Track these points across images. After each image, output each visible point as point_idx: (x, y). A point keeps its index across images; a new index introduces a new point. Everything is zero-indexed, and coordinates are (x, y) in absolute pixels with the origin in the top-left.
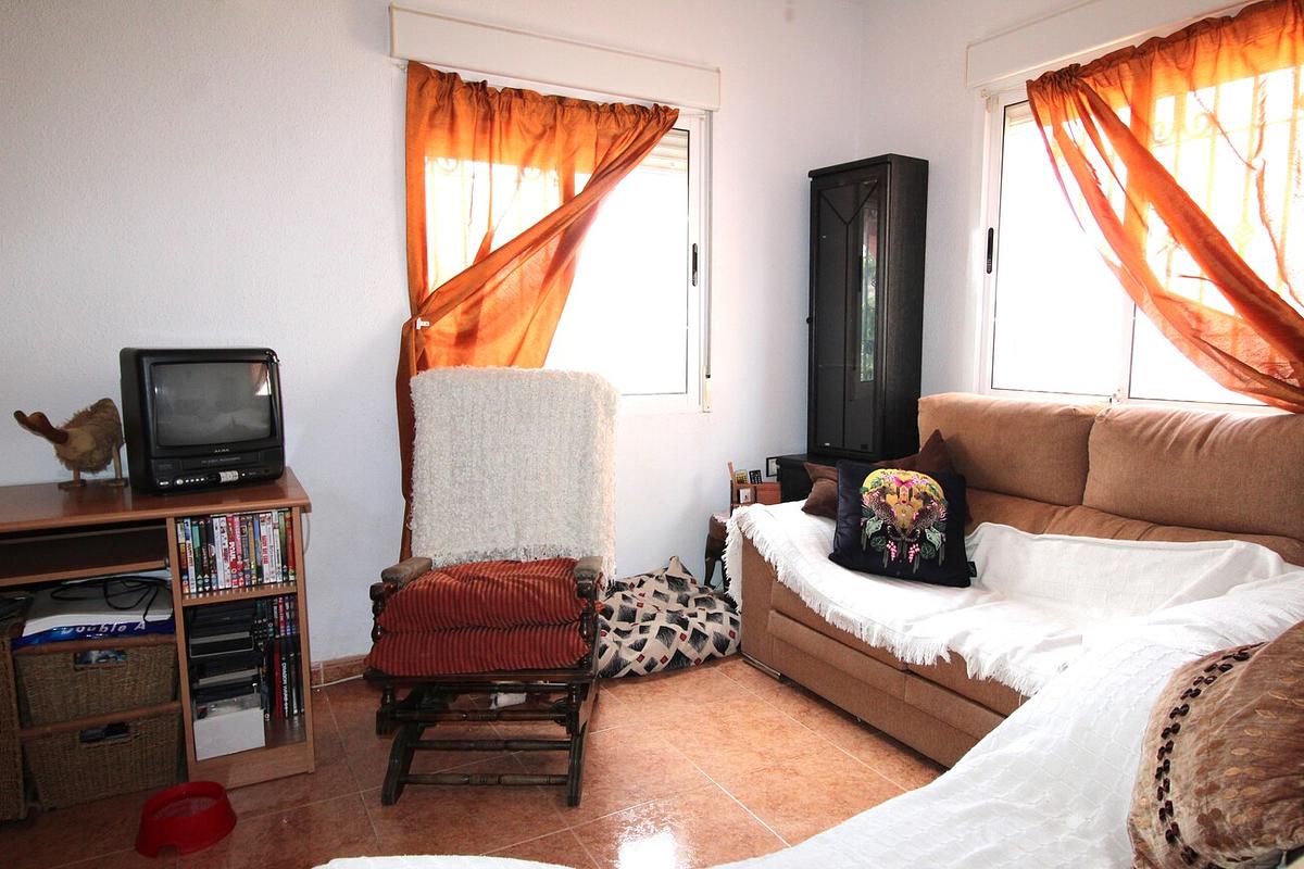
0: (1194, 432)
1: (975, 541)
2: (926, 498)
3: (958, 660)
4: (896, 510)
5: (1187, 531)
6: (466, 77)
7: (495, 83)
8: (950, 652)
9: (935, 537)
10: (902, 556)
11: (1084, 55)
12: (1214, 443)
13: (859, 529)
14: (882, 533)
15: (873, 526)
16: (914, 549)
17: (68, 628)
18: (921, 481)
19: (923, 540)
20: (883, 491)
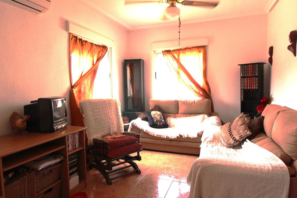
0: (193, 102)
1: (167, 121)
2: (160, 115)
3: (181, 136)
4: (157, 117)
5: (195, 115)
6: (79, 37)
7: (83, 39)
8: (179, 135)
9: (163, 121)
10: (160, 124)
11: (171, 49)
12: (196, 103)
13: (153, 121)
14: (157, 121)
15: (155, 121)
16: (161, 123)
17: (45, 167)
18: (159, 113)
19: (162, 122)
20: (154, 115)
